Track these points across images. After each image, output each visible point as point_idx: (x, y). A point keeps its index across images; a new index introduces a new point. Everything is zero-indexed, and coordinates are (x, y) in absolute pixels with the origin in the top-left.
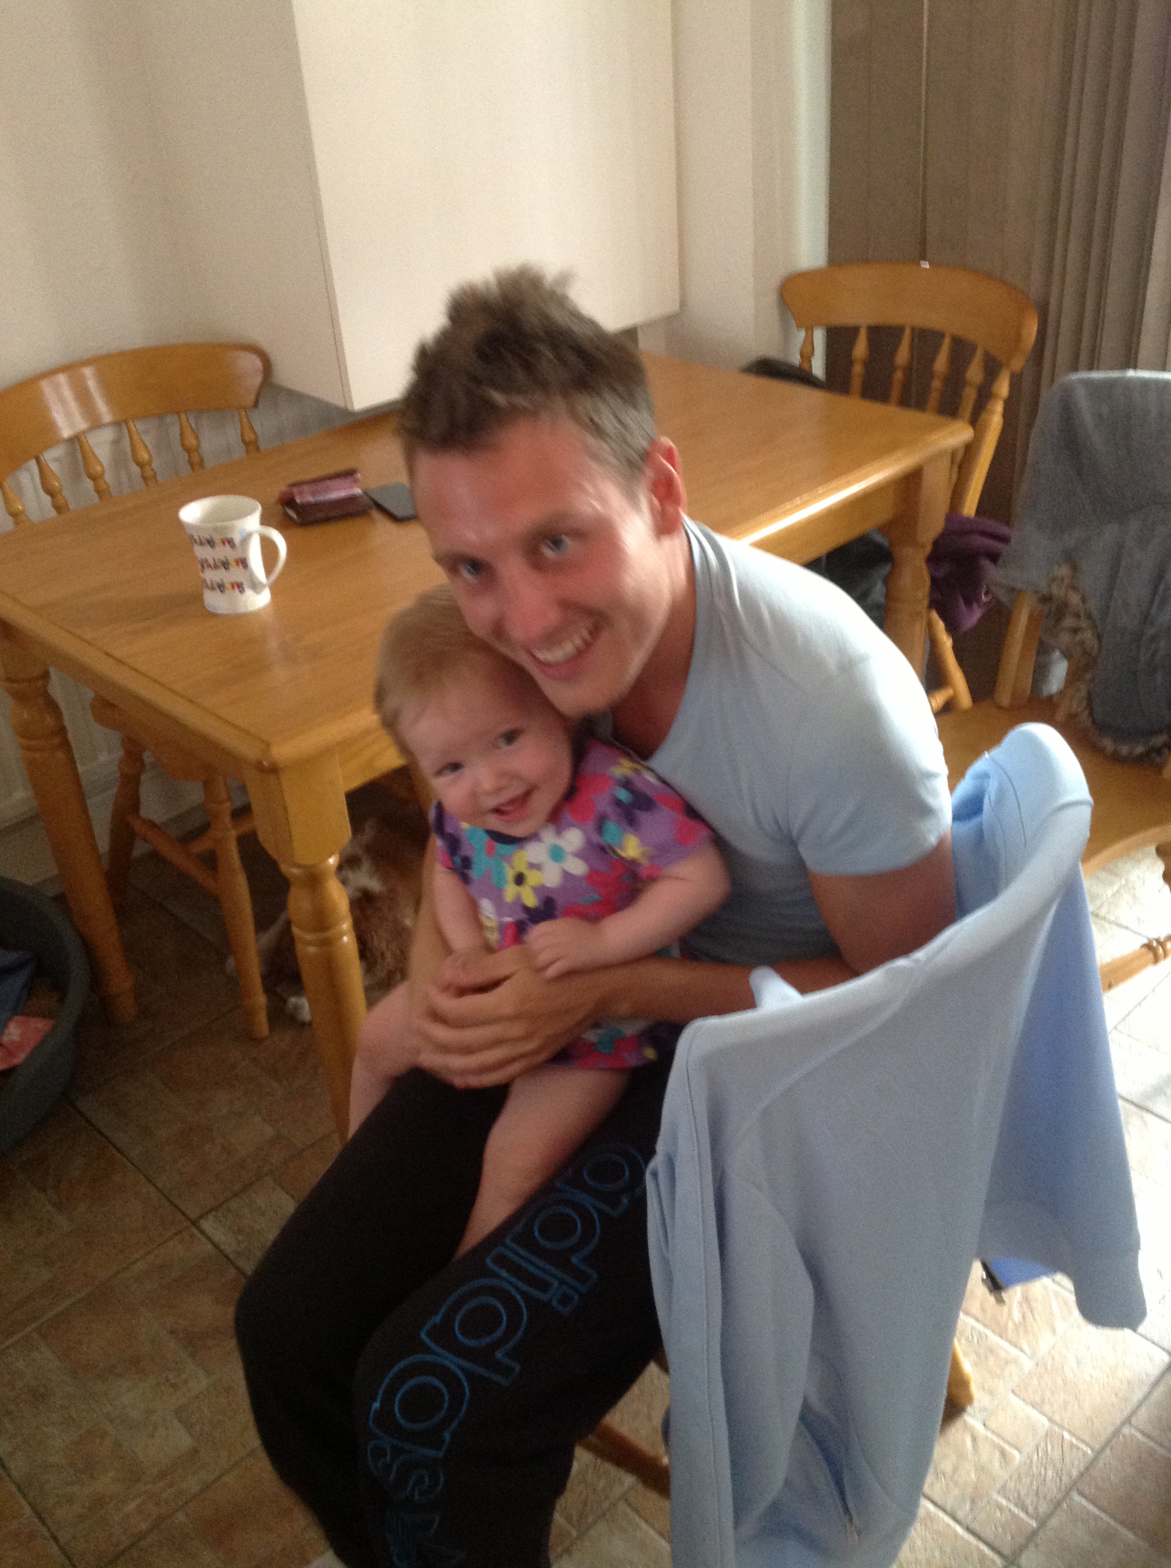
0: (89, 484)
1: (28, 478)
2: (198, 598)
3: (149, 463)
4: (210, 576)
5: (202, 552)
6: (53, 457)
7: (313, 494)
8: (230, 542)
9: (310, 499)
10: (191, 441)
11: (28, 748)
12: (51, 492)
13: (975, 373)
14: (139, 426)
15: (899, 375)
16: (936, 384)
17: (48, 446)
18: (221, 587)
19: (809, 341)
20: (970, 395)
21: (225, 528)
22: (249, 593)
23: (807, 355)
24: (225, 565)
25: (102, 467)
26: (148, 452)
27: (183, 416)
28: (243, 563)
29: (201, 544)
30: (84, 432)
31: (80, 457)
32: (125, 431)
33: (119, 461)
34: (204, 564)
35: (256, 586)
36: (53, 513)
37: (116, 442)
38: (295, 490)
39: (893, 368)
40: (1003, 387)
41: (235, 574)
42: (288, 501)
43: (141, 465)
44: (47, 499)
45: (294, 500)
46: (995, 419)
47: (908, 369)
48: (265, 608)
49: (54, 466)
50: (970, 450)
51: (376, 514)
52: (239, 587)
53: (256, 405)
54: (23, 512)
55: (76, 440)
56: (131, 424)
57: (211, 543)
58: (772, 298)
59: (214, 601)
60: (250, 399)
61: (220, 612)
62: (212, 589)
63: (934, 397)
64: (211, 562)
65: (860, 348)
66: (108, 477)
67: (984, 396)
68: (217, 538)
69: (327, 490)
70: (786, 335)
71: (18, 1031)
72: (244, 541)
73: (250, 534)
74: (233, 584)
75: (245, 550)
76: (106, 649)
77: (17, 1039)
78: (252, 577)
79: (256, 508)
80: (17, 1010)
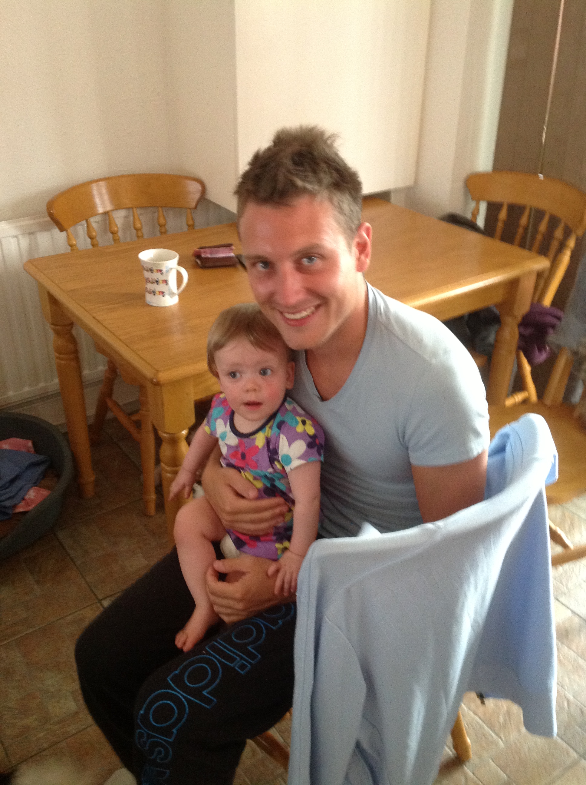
0: (110, 235)
1: (81, 229)
2: (143, 297)
3: (140, 229)
4: (150, 286)
5: (147, 274)
6: (95, 221)
7: (211, 253)
8: (161, 271)
9: (209, 256)
10: (162, 221)
11: (59, 358)
12: (91, 238)
13: (559, 233)
14: (138, 212)
15: (520, 231)
16: (539, 237)
17: (92, 215)
18: (154, 293)
19: (478, 208)
20: (555, 244)
21: (159, 264)
22: (167, 297)
23: (475, 214)
24: (157, 282)
25: (117, 227)
26: (141, 224)
27: (160, 209)
28: (166, 282)
29: (147, 271)
30: (111, 211)
31: (108, 222)
32: (131, 213)
33: (126, 227)
34: (148, 280)
35: (172, 294)
36: (90, 247)
37: (126, 217)
38: (202, 250)
39: (518, 225)
40: (572, 243)
41: (161, 287)
42: (198, 256)
43: (136, 229)
44: (89, 240)
45: (201, 255)
46: (566, 259)
47: (526, 229)
48: (175, 305)
49: (94, 225)
51: (239, 267)
52: (162, 293)
53: (196, 207)
54: (75, 245)
55: (106, 213)
56: (135, 209)
57: (151, 270)
58: (460, 185)
59: (149, 298)
60: (193, 204)
61: (152, 304)
62: (150, 293)
63: (537, 244)
64: (151, 280)
65: (503, 214)
66: (120, 234)
67: (562, 246)
68: (155, 268)
69: (218, 252)
70: (466, 203)
71: (34, 494)
72: (168, 271)
73: (171, 269)
74: (160, 292)
75: (167, 276)
76: (95, 315)
77: (32, 497)
78: (169, 289)
79: (176, 256)
80: (36, 484)
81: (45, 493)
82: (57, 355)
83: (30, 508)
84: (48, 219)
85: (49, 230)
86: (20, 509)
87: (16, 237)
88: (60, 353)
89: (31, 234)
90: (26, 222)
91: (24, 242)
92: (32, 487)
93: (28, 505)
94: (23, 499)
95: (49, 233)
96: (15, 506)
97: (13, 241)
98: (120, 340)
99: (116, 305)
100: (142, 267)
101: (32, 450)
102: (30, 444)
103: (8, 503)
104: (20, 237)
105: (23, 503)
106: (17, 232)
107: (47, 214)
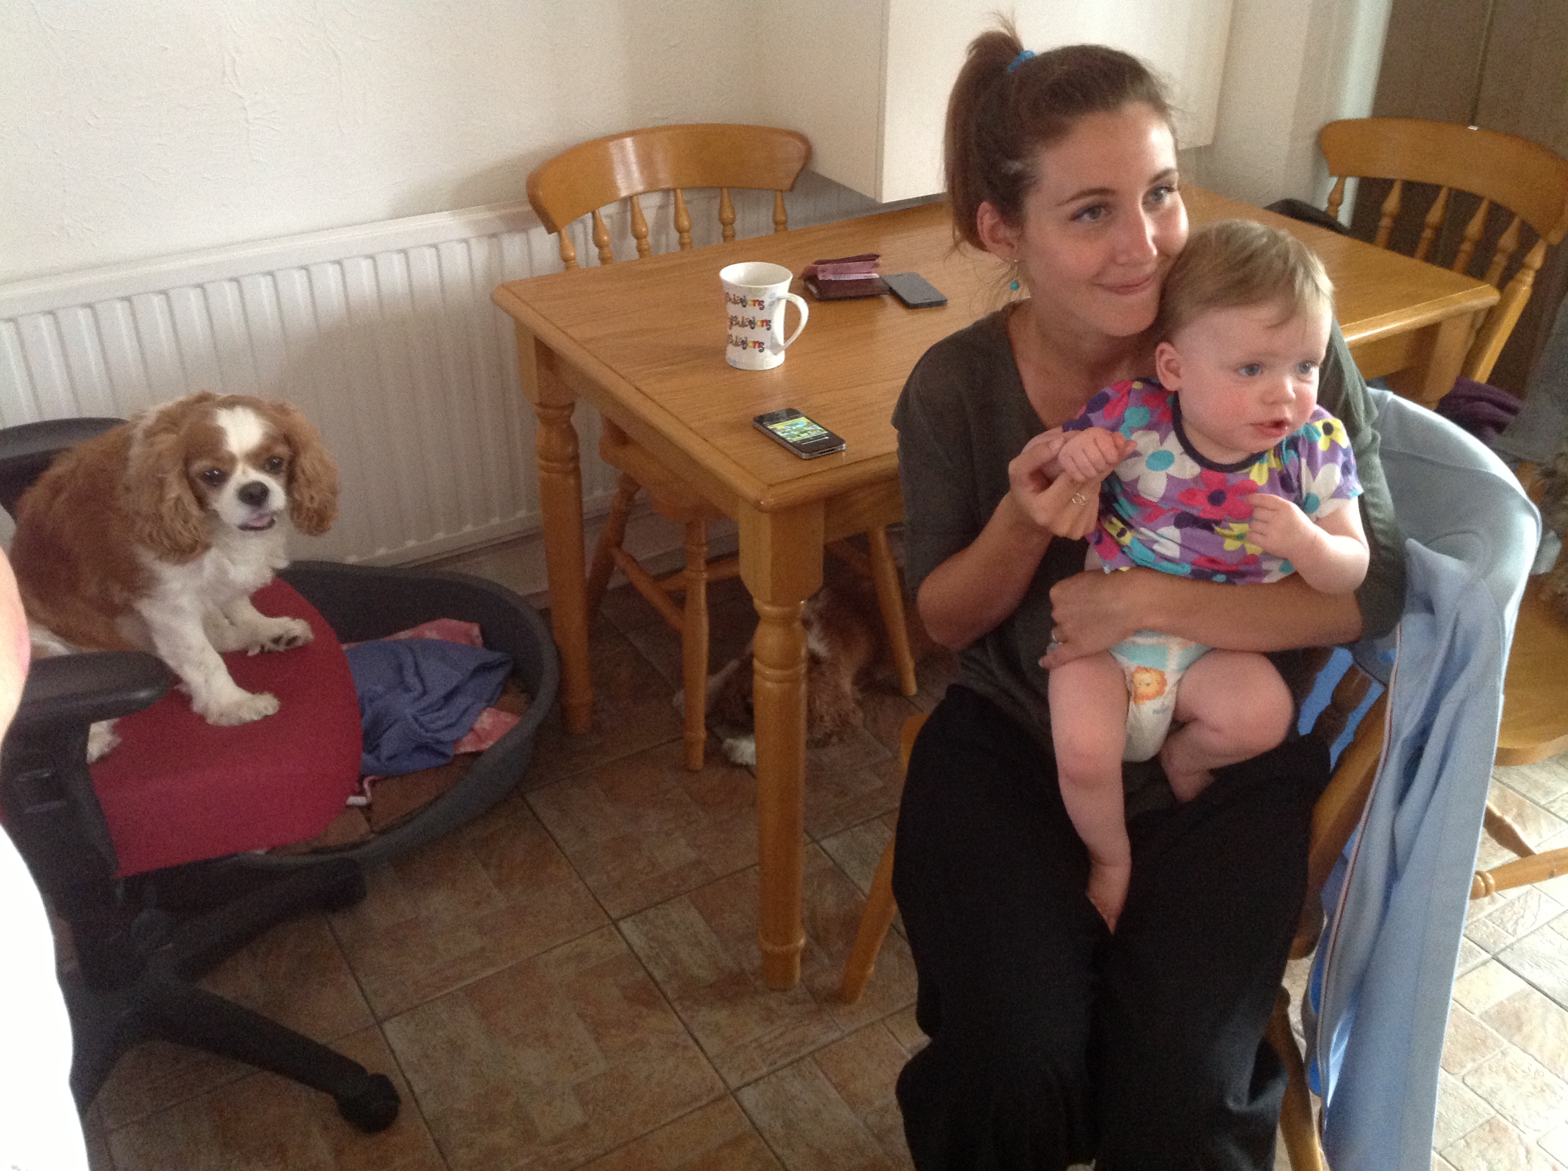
0: (633, 242)
1: (582, 228)
2: (723, 352)
3: (689, 230)
4: (737, 332)
5: (733, 310)
7: (834, 273)
8: (761, 303)
9: (832, 278)
10: (728, 214)
11: (544, 469)
12: (599, 244)
13: (1508, 240)
14: (685, 197)
15: (1428, 234)
16: (1466, 247)
18: (744, 344)
19: (1339, 190)
20: (1500, 261)
21: (758, 290)
22: (767, 352)
23: (1335, 202)
24: (752, 324)
25: (645, 224)
26: (690, 220)
27: (725, 191)
28: (767, 324)
29: (735, 303)
30: (640, 194)
31: (630, 216)
32: (672, 198)
33: (661, 226)
34: (733, 321)
35: (775, 348)
36: (596, 262)
37: (662, 207)
38: (818, 267)
39: (1422, 226)
40: (1536, 258)
41: (759, 334)
42: (811, 277)
43: (680, 230)
44: (594, 251)
45: (816, 277)
46: (1523, 289)
47: (1438, 230)
48: (777, 368)
49: (606, 222)
50: (1492, 315)
51: (888, 299)
52: (760, 345)
53: (792, 189)
55: (629, 201)
56: (679, 191)
57: (743, 302)
58: (1307, 143)
59: (734, 354)
60: (787, 183)
61: (738, 366)
62: (736, 345)
63: (1462, 259)
64: (740, 319)
65: (1392, 203)
66: (650, 239)
68: (749, 298)
69: (849, 271)
70: (1316, 180)
71: (491, 720)
72: (772, 304)
73: (779, 299)
74: (755, 343)
75: (771, 313)
76: (638, 384)
77: (488, 727)
78: (773, 338)
79: (788, 278)
80: (491, 702)
81: (508, 720)
82: (543, 462)
83: (484, 746)
84: (529, 208)
85: (525, 231)
86: (467, 748)
87: (466, 241)
88: (547, 459)
89: (494, 236)
90: (483, 214)
91: (480, 252)
92: (484, 709)
93: (480, 739)
94: (472, 730)
95: (523, 236)
96: (456, 742)
97: (460, 250)
98: (690, 429)
99: (674, 367)
100: (725, 295)
101: (479, 641)
102: (476, 630)
103: (446, 736)
104: (473, 242)
105: (470, 737)
106: (467, 233)
107: (526, 199)
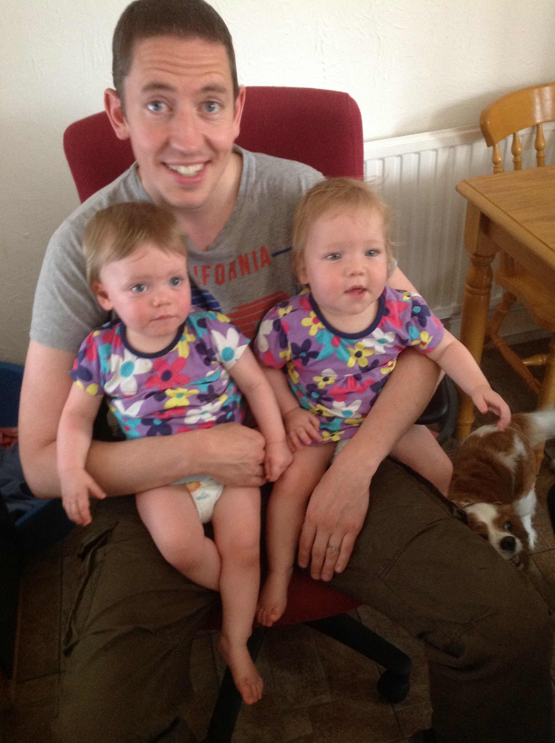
0: (534, 152)
6: (523, 133)
11: (470, 292)
12: (515, 154)
17: (522, 128)
25: (544, 142)
30: (543, 123)
31: (535, 135)
44: (510, 157)
49: (521, 139)
54: (500, 162)
55: (539, 126)
84: (479, 130)
87: (436, 150)
88: (471, 286)
89: (453, 147)
90: (449, 134)
91: (443, 156)
97: (432, 154)
104: (440, 152)
106: (437, 145)
107: (479, 124)
